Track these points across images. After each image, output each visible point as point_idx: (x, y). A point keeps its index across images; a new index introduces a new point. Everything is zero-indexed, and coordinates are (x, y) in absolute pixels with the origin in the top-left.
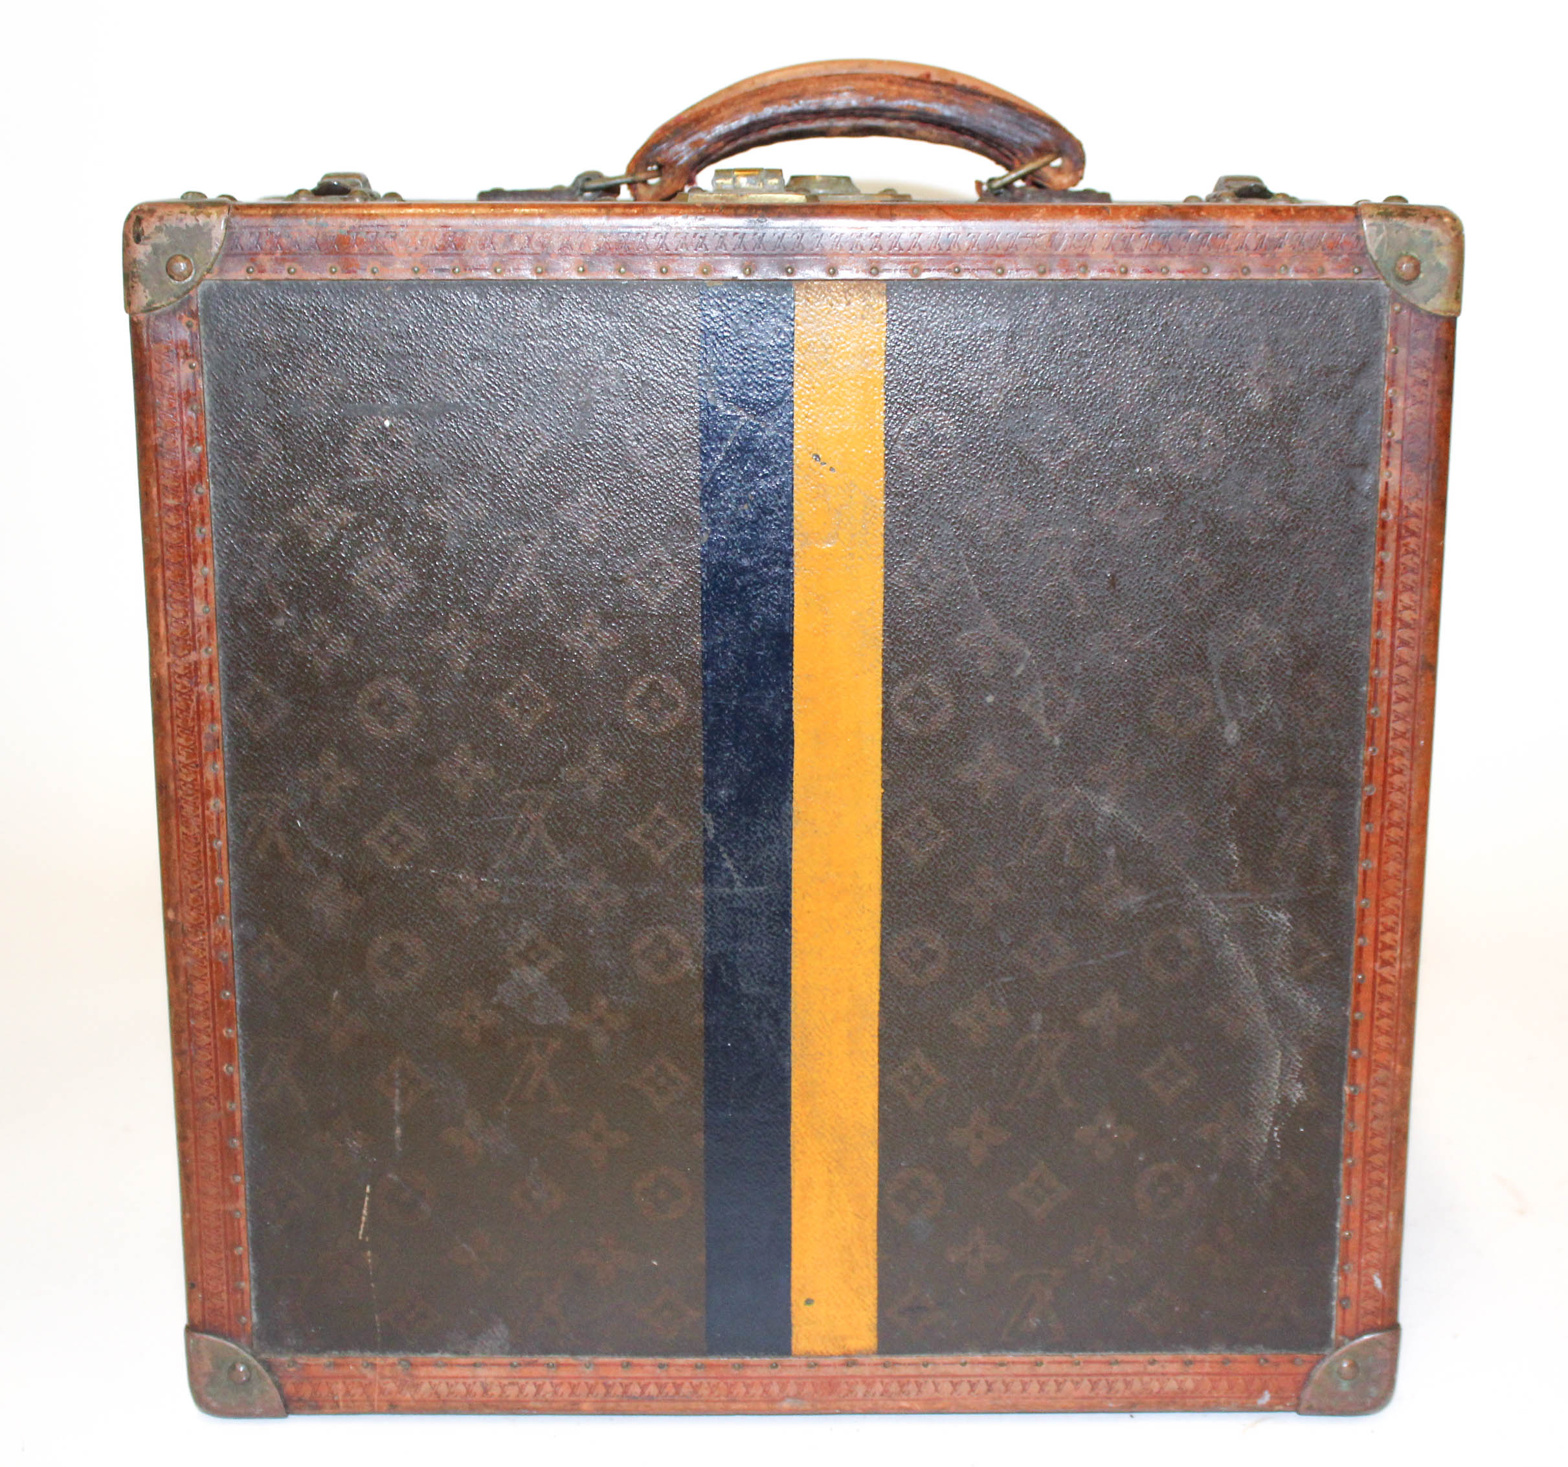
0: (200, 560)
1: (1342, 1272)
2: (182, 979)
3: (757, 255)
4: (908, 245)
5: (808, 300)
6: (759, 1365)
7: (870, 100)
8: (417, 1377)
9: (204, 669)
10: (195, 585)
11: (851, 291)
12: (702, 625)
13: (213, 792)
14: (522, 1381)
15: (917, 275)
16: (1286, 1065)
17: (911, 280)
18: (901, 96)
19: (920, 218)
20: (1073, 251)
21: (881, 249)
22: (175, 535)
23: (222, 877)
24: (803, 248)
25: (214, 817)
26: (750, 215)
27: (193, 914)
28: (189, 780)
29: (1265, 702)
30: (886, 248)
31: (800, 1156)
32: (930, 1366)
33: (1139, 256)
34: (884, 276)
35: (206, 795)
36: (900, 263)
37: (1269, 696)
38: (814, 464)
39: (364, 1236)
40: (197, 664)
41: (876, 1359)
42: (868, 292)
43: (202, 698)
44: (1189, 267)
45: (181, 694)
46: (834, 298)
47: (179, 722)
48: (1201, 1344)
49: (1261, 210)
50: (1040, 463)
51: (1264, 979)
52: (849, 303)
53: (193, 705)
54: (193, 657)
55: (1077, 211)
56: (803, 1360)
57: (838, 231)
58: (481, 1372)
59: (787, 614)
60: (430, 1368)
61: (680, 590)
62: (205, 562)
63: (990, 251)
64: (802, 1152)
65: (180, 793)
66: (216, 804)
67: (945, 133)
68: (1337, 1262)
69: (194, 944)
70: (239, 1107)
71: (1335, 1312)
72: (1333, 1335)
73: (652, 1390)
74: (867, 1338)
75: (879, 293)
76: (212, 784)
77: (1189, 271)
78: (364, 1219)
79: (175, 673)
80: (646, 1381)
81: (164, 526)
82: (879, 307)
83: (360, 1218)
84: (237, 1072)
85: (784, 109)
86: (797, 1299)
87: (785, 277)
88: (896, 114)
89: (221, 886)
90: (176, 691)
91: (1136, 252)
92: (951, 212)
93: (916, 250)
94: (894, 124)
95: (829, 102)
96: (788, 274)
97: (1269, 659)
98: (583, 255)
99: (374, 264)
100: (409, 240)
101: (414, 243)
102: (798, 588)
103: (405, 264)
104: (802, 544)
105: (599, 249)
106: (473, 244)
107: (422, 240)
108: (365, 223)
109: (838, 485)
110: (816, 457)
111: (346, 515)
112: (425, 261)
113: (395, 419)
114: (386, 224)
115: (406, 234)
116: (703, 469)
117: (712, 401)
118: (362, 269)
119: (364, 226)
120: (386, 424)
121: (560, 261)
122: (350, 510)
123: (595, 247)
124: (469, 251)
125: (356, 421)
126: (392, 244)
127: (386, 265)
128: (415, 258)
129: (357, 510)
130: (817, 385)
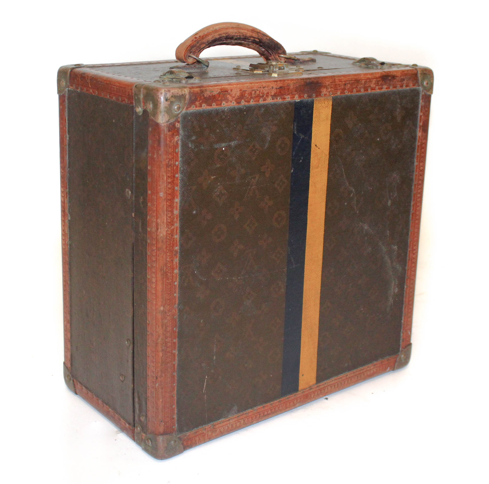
0: (176, 197)
1: (403, 333)
2: (164, 327)
5: (316, 103)
6: (292, 397)
8: (216, 428)
9: (175, 230)
10: (174, 205)
11: (325, 100)
13: (175, 268)
14: (240, 420)
16: (395, 284)
22: (170, 191)
23: (176, 294)
25: (175, 275)
27: (168, 306)
28: (169, 265)
29: (395, 194)
30: (333, 88)
31: (303, 336)
32: (326, 384)
35: (173, 269)
36: (336, 92)
37: (396, 192)
38: (315, 147)
39: (204, 391)
40: (173, 229)
41: (316, 386)
42: (328, 100)
43: (174, 240)
45: (169, 239)
46: (322, 102)
47: (168, 248)
48: (376, 360)
51: (392, 262)
52: (325, 103)
53: (172, 242)
54: (173, 227)
56: (301, 392)
58: (231, 421)
60: (219, 425)
61: (286, 186)
62: (177, 198)
64: (304, 335)
65: (167, 270)
66: (176, 271)
68: (402, 330)
69: (168, 316)
70: (176, 363)
71: (401, 343)
72: (400, 349)
73: (270, 412)
74: (314, 381)
75: (331, 100)
76: (175, 266)
78: (205, 386)
79: (168, 233)
80: (268, 410)
81: (167, 188)
82: (330, 104)
83: (204, 386)
84: (176, 352)
86: (300, 375)
89: (176, 296)
90: (168, 239)
93: (339, 88)
98: (271, 96)
99: (224, 102)
100: (232, 94)
101: (233, 95)
102: (310, 182)
103: (231, 102)
104: (312, 170)
105: (275, 93)
106: (247, 94)
107: (235, 94)
108: (222, 90)
109: (320, 153)
110: (316, 145)
111: (212, 177)
112: (236, 100)
113: (226, 147)
114: (227, 90)
115: (232, 93)
116: (293, 151)
117: (296, 133)
118: (221, 104)
119: (222, 92)
120: (224, 149)
121: (266, 97)
122: (213, 176)
123: (274, 93)
124: (246, 96)
125: (217, 149)
126: (228, 96)
127: (227, 102)
128: (233, 100)
129: (215, 175)
130: (317, 126)
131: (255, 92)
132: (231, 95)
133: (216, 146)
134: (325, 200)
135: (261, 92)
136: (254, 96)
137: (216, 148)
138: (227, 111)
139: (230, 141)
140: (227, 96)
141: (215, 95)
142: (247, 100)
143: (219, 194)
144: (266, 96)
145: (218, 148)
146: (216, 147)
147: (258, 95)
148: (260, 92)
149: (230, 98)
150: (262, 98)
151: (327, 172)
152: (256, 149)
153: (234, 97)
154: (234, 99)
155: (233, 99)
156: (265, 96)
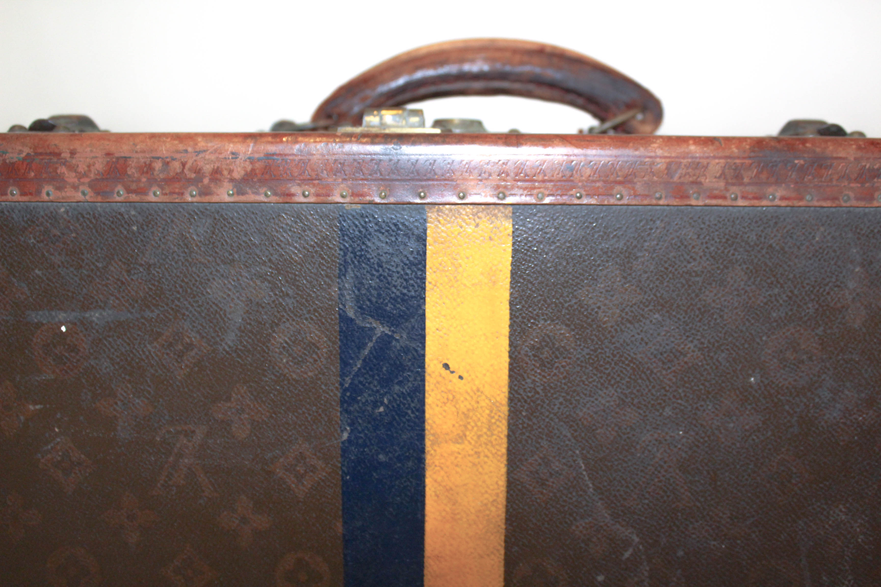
3: (392, 180)
4: (534, 171)
5: (439, 221)
7: (498, 66)
11: (480, 214)
12: (343, 510)
15: (542, 199)
17: (536, 205)
18: (522, 63)
19: (545, 146)
20: (688, 179)
21: (508, 175)
24: (435, 174)
26: (386, 143)
29: (846, 582)
30: (512, 174)
33: (749, 184)
34: (510, 200)
36: (525, 189)
37: (850, 577)
38: (444, 372)
42: (495, 215)
44: (793, 195)
46: (464, 220)
49: (861, 143)
50: (652, 372)
52: (477, 225)
55: (691, 142)
57: (466, 159)
59: (419, 504)
61: (323, 481)
63: (612, 178)
67: (556, 93)
75: (506, 216)
77: (795, 199)
82: (506, 229)
85: (430, 73)
87: (418, 201)
88: (518, 78)
91: (746, 180)
92: (574, 141)
93: (540, 177)
94: (517, 86)
95: (467, 67)
96: (422, 198)
97: (851, 546)
98: (232, 180)
99: (48, 188)
100: (78, 166)
101: (82, 168)
102: (428, 481)
103: (75, 188)
104: (433, 445)
105: (247, 174)
106: (134, 171)
107: (89, 166)
108: (40, 151)
109: (467, 392)
110: (446, 366)
111: (31, 407)
112: (92, 185)
113: (72, 325)
114: (56, 151)
115: (74, 161)
116: (343, 375)
117: (351, 314)
118: (38, 192)
119: (37, 154)
120: (63, 329)
121: (212, 185)
122: (35, 403)
123: (243, 173)
124: (129, 176)
125: (39, 325)
126: (62, 170)
127: (59, 188)
128: (83, 184)
129: (41, 404)
130: (447, 301)
131: (166, 164)
132: (72, 168)
133: (34, 317)
134: (502, 552)
135: (187, 166)
136: (162, 176)
137: (37, 324)
138: (65, 216)
139: (85, 308)
140: (57, 168)
141: (13, 164)
142: (134, 186)
143: (59, 458)
144: (210, 179)
145: (43, 324)
146: (36, 320)
147: (177, 174)
148: (184, 165)
149: (71, 177)
150: (197, 186)
151: (505, 462)
152: (190, 346)
153: (85, 175)
154: (86, 180)
155: (82, 180)
156: (206, 181)
